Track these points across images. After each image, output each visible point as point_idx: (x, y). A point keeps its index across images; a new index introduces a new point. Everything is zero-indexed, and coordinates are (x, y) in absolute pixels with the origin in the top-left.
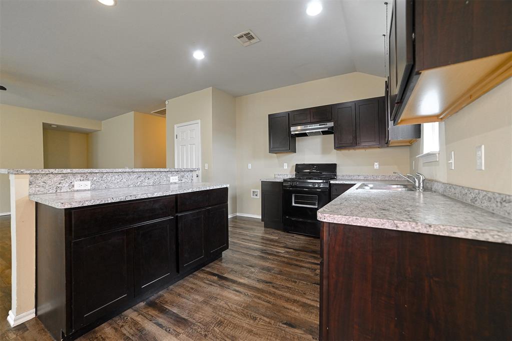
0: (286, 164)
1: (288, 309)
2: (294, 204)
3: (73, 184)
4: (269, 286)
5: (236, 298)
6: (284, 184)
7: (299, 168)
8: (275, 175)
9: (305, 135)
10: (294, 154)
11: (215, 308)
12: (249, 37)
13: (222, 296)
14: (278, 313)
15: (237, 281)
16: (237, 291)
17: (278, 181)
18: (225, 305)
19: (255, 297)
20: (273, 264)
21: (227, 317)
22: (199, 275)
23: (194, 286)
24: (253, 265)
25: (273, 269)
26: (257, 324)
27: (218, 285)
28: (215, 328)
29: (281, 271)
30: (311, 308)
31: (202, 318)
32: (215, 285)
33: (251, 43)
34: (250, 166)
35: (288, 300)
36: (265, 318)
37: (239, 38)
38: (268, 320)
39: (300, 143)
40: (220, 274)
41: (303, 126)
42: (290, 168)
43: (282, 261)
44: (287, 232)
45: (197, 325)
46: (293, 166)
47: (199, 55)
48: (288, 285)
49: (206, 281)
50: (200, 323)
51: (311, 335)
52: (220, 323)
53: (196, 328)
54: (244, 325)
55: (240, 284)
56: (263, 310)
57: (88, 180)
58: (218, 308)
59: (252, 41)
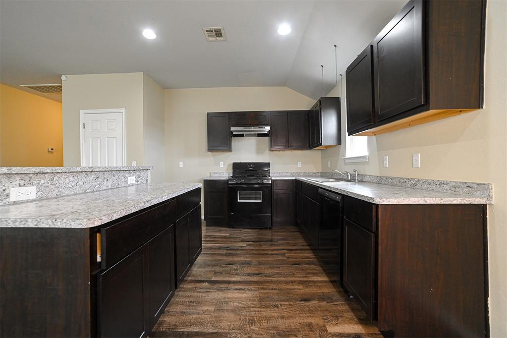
0: (222, 163)
1: (293, 289)
2: (239, 201)
3: (7, 192)
4: (261, 276)
5: (244, 295)
6: (229, 182)
7: (237, 167)
8: (210, 173)
9: (242, 136)
10: (230, 153)
11: (233, 311)
12: (218, 33)
13: (228, 298)
14: (288, 295)
15: (230, 281)
16: (239, 289)
17: (223, 179)
18: (240, 305)
19: (259, 289)
20: (247, 257)
21: (253, 314)
22: (185, 286)
23: (191, 299)
24: (231, 263)
25: (251, 261)
26: (282, 309)
27: (216, 291)
28: (251, 328)
29: (260, 262)
30: (307, 283)
31: (231, 325)
32: (212, 291)
33: (216, 39)
34: (181, 164)
35: (287, 283)
36: (284, 303)
37: (207, 31)
38: (287, 303)
39: (236, 143)
40: (208, 279)
41: (243, 128)
42: (226, 166)
43: (252, 253)
44: (233, 228)
45: (232, 333)
46: (229, 165)
47: (149, 34)
48: (276, 272)
49: (199, 290)
50: (233, 329)
51: (325, 301)
52: (252, 322)
53: (234, 335)
54: (273, 314)
55: (234, 282)
56: (276, 297)
57: (32, 184)
58: (237, 309)
59: (218, 38)
